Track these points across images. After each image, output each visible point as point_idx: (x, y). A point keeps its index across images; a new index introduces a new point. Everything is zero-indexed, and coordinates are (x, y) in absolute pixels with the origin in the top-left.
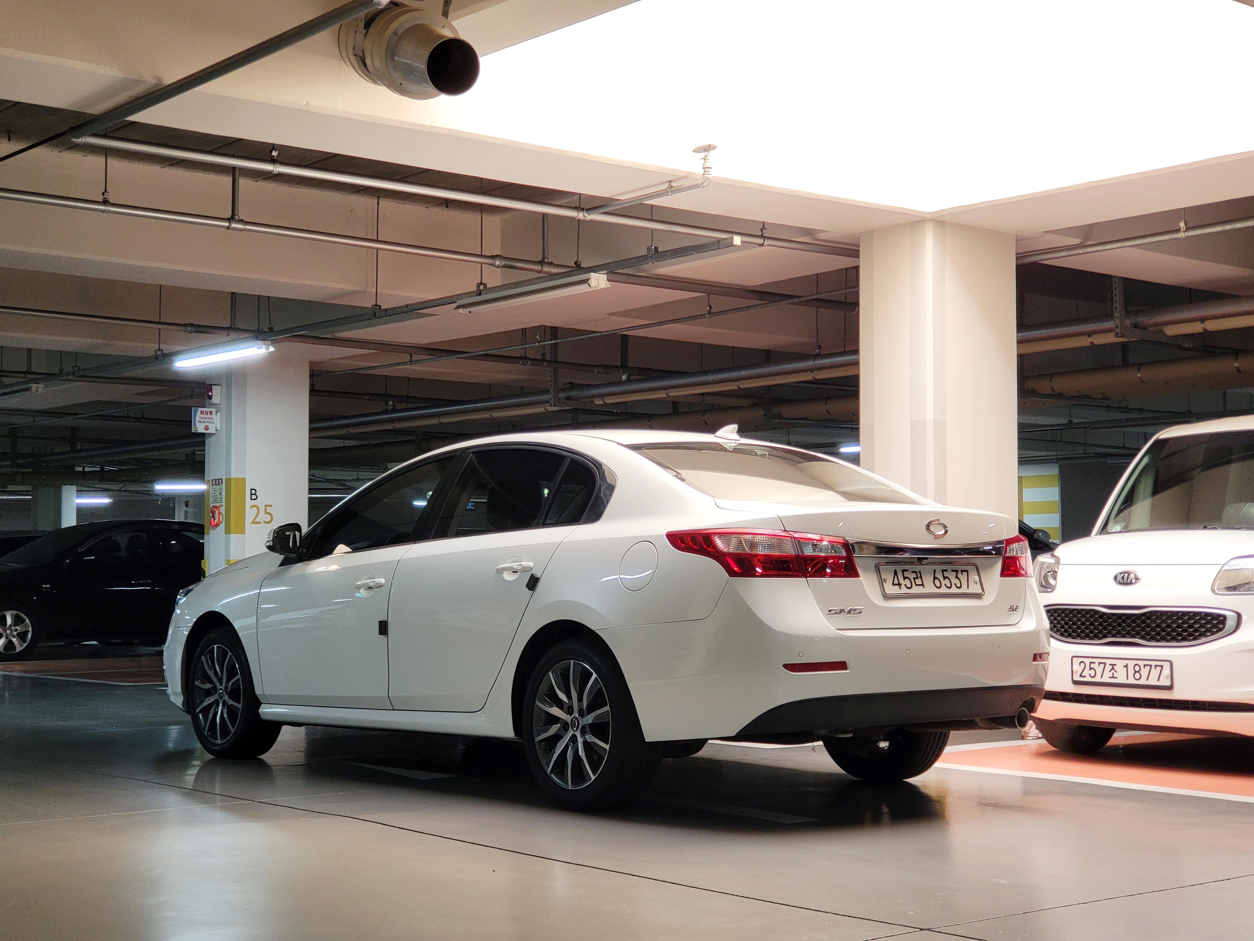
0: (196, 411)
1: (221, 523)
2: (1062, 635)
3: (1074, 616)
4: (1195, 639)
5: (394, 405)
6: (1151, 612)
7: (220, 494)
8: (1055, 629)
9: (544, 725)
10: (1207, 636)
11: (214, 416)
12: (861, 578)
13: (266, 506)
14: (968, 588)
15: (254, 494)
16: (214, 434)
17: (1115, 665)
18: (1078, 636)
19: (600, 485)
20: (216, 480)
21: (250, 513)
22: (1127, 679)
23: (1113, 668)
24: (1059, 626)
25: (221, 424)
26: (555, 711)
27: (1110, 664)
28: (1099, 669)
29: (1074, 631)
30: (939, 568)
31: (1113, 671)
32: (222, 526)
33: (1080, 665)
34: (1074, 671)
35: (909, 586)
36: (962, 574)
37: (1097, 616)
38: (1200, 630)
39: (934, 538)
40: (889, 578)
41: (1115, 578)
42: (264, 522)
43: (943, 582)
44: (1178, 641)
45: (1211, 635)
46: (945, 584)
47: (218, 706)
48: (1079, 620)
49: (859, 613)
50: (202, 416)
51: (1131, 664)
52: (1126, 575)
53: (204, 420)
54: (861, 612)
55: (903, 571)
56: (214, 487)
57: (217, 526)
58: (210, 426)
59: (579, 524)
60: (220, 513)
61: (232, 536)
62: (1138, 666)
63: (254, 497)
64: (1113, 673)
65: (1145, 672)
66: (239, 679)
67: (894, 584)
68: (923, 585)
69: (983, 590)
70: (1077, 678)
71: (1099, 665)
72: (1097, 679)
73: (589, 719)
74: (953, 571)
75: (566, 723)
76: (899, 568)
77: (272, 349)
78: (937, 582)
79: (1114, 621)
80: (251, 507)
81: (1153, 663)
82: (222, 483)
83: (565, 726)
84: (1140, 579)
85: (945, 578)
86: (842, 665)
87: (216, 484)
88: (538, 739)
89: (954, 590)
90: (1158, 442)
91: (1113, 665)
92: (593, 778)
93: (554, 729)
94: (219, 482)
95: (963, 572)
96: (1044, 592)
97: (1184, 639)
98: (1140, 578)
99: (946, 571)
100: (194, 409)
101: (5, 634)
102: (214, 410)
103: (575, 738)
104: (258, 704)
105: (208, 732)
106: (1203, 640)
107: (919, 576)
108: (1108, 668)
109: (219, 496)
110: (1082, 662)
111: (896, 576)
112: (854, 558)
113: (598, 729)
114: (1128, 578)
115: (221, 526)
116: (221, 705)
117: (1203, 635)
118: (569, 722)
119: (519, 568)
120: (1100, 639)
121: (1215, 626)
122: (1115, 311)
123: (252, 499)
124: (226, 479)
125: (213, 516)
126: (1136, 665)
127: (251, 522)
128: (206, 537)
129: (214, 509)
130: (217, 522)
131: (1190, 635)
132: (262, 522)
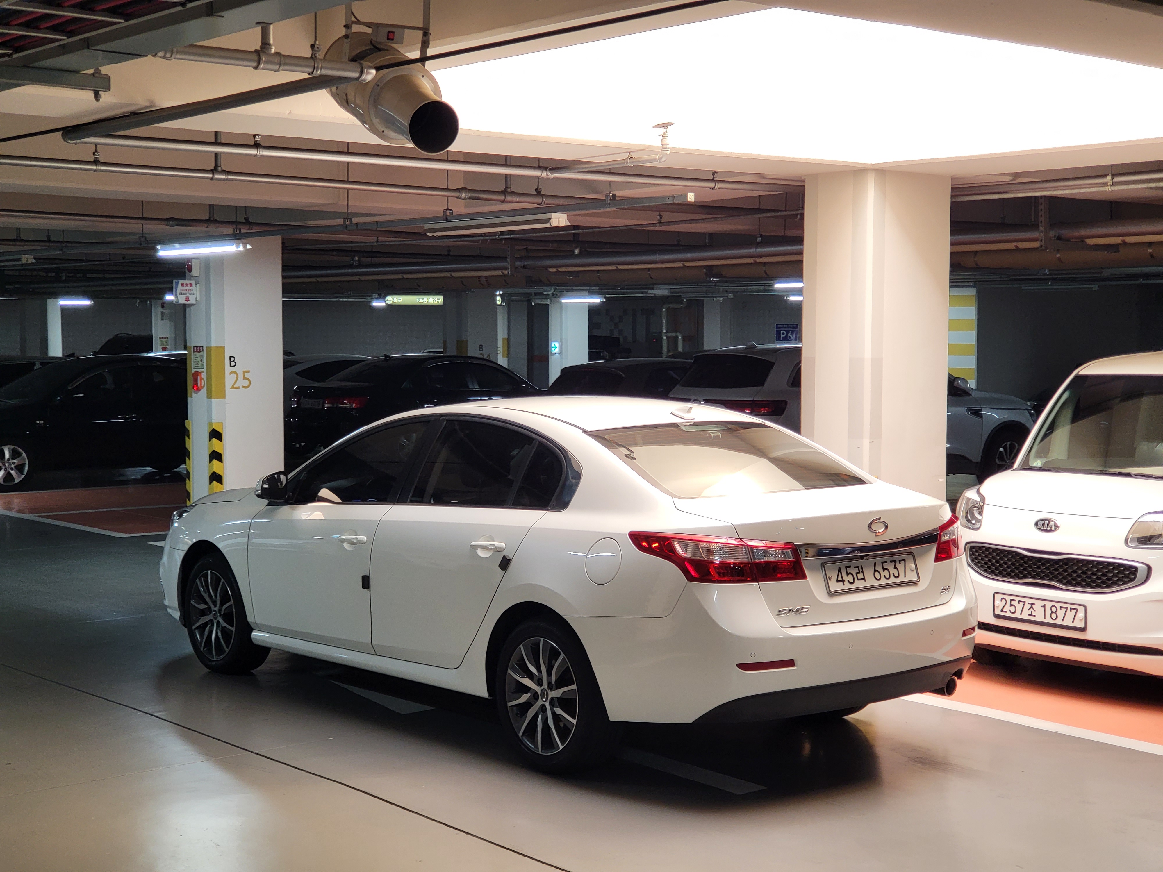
0: (177, 284)
1: (203, 387)
2: (985, 571)
3: (997, 555)
4: (1108, 587)
6: (1068, 559)
7: (201, 361)
8: (980, 565)
9: (515, 692)
10: (1119, 585)
11: (194, 287)
12: (808, 580)
13: (244, 372)
14: (905, 576)
15: (233, 361)
16: (194, 304)
17: (1034, 604)
18: (1000, 574)
19: (567, 471)
20: (197, 347)
21: (229, 380)
22: (1045, 618)
23: (1031, 607)
24: (983, 562)
25: (200, 295)
26: (526, 681)
27: (1029, 603)
28: (1019, 607)
29: (996, 569)
30: (879, 560)
31: (1032, 610)
32: (204, 391)
33: (1001, 601)
34: (996, 606)
35: (852, 581)
36: (900, 564)
37: (1018, 557)
38: (1113, 579)
39: (876, 536)
40: (834, 575)
41: (1036, 524)
42: (244, 387)
43: (883, 574)
44: (1092, 587)
45: (1123, 584)
46: (884, 576)
47: (213, 625)
48: (1001, 559)
49: (806, 611)
50: (183, 287)
51: (1049, 605)
52: (1047, 522)
53: (185, 292)
54: (808, 610)
55: (847, 567)
56: (196, 353)
57: (198, 389)
58: (191, 297)
59: (548, 510)
60: (201, 379)
61: (214, 401)
62: (1056, 605)
63: (233, 364)
64: (1032, 611)
65: (1060, 613)
66: (232, 605)
67: (838, 581)
68: (864, 579)
69: (919, 577)
70: (998, 612)
71: (1019, 603)
72: (1017, 615)
73: (557, 693)
74: (891, 562)
75: (536, 693)
76: (843, 565)
77: (249, 247)
78: (877, 574)
79: (1034, 564)
80: (231, 373)
81: (1069, 606)
82: (203, 350)
83: (535, 696)
84: (1059, 527)
85: (884, 569)
86: (790, 663)
87: (197, 351)
88: (510, 704)
89: (893, 580)
90: (1078, 377)
91: (1032, 604)
92: (561, 747)
93: (525, 697)
94: (200, 350)
95: (901, 562)
96: (970, 528)
97: (1098, 586)
98: (1059, 525)
99: (886, 562)
100: (176, 281)
101: (4, 467)
102: (193, 282)
103: (544, 708)
104: (251, 630)
105: (204, 649)
106: (1116, 588)
107: (861, 570)
108: (1027, 606)
109: (200, 362)
110: (1003, 598)
111: (840, 574)
112: (802, 561)
113: (565, 703)
114: (1048, 525)
115: (203, 389)
116: (215, 624)
117: (1115, 583)
118: (539, 693)
119: (493, 548)
120: (1020, 578)
121: (1126, 576)
122: (1040, 224)
123: (231, 366)
124: (206, 347)
125: (196, 380)
126: (1053, 606)
127: (230, 387)
128: (189, 399)
129: (196, 374)
130: (199, 386)
131: (1103, 583)
132: (241, 387)
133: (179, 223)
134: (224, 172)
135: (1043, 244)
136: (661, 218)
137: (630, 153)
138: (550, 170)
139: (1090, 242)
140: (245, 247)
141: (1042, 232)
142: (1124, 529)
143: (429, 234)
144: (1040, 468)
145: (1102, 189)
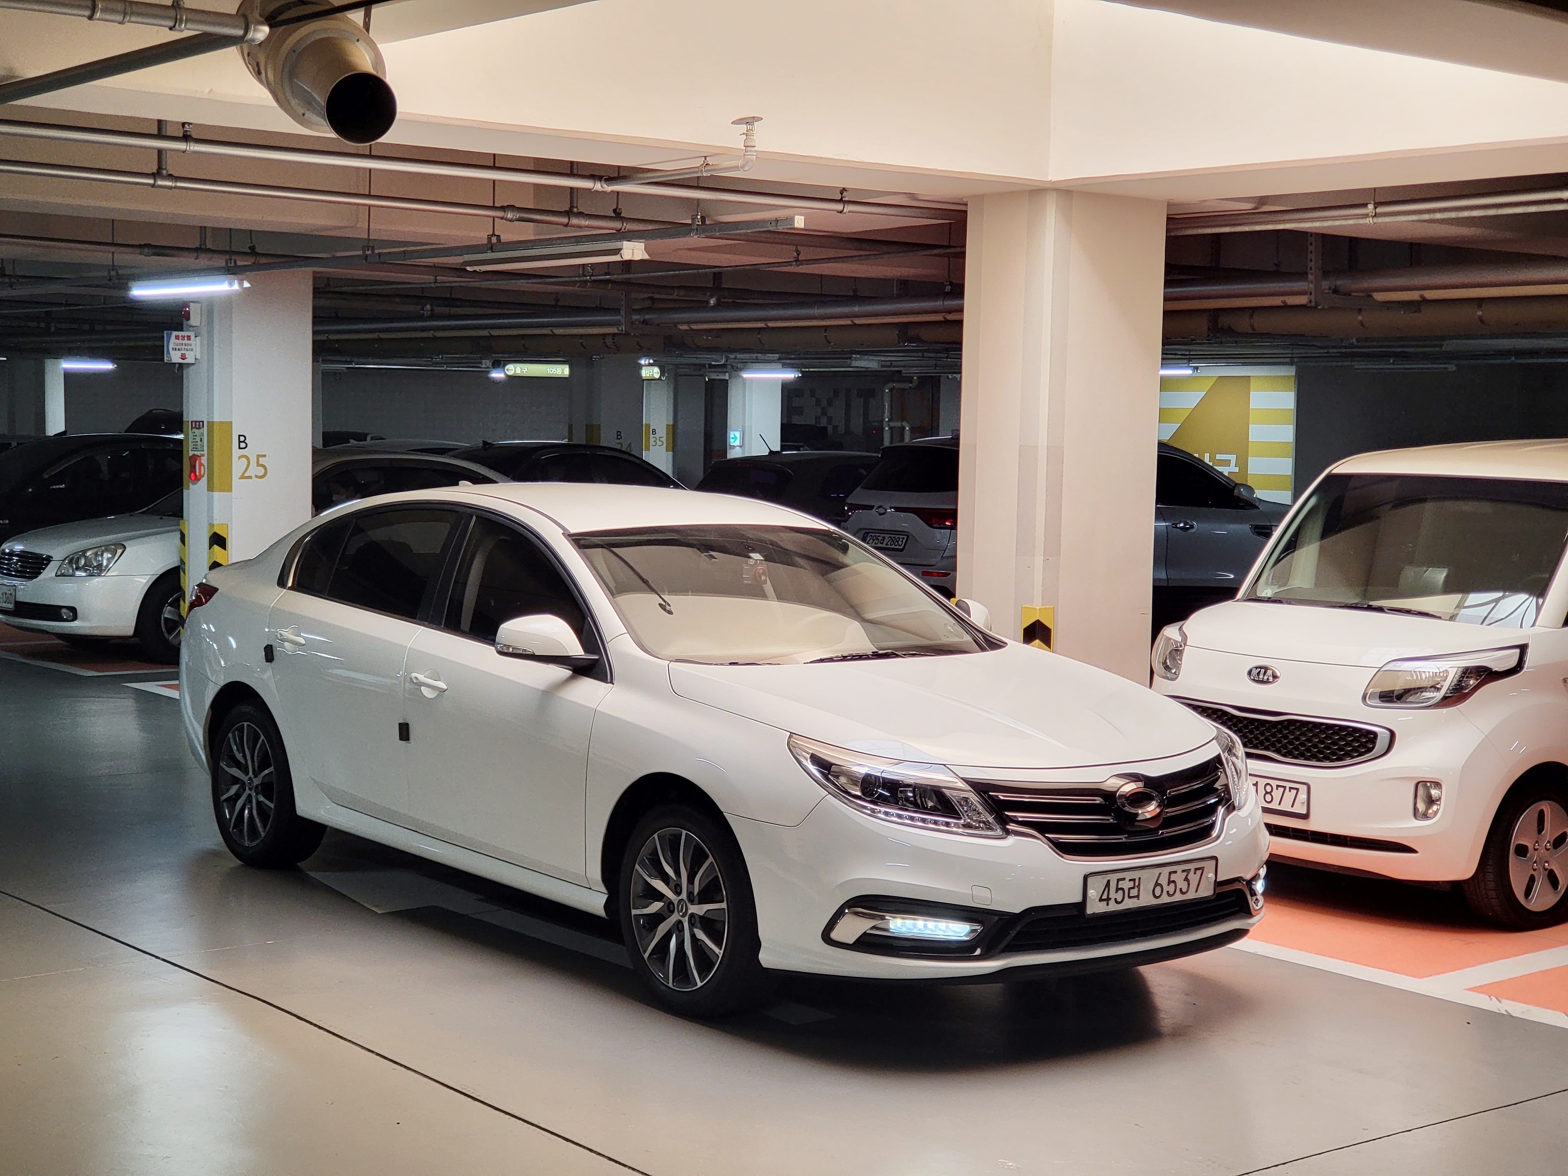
0: (169, 336)
1: (203, 476)
4: (1339, 759)
5: (432, 310)
6: (1289, 721)
7: (201, 440)
10: (1353, 757)
11: (193, 341)
13: (258, 456)
15: (242, 441)
16: (193, 364)
20: (196, 422)
21: (238, 466)
25: (202, 352)
32: (204, 481)
37: (1225, 718)
38: (1346, 748)
41: (1250, 673)
42: (257, 476)
44: (1319, 760)
45: (1358, 756)
50: (177, 341)
51: (1262, 782)
52: (1263, 671)
53: (180, 347)
56: (194, 430)
57: (197, 479)
58: (188, 354)
60: (201, 464)
61: (216, 494)
62: (1271, 783)
63: (243, 445)
65: (1277, 794)
77: (246, 285)
79: (1246, 727)
80: (239, 458)
81: (1288, 785)
82: (203, 426)
84: (1279, 678)
87: (195, 428)
90: (1331, 477)
94: (199, 425)
96: (1167, 678)
97: (1327, 758)
98: (1278, 674)
100: (167, 334)
102: (192, 334)
106: (1349, 761)
109: (199, 442)
114: (1265, 674)
115: (202, 479)
117: (1349, 755)
121: (1363, 745)
122: (1309, 271)
123: (240, 448)
124: (208, 422)
125: (193, 467)
126: (1268, 784)
127: (239, 476)
128: (185, 492)
129: (194, 458)
130: (197, 474)
131: (1333, 754)
132: (254, 477)
133: (157, 251)
134: (170, 177)
135: (1313, 300)
136: (798, 255)
137: (705, 157)
138: (606, 180)
139: (1379, 297)
140: (241, 284)
141: (1312, 283)
142: (1361, 681)
143: (468, 268)
144: (1270, 598)
145: (1361, 221)
